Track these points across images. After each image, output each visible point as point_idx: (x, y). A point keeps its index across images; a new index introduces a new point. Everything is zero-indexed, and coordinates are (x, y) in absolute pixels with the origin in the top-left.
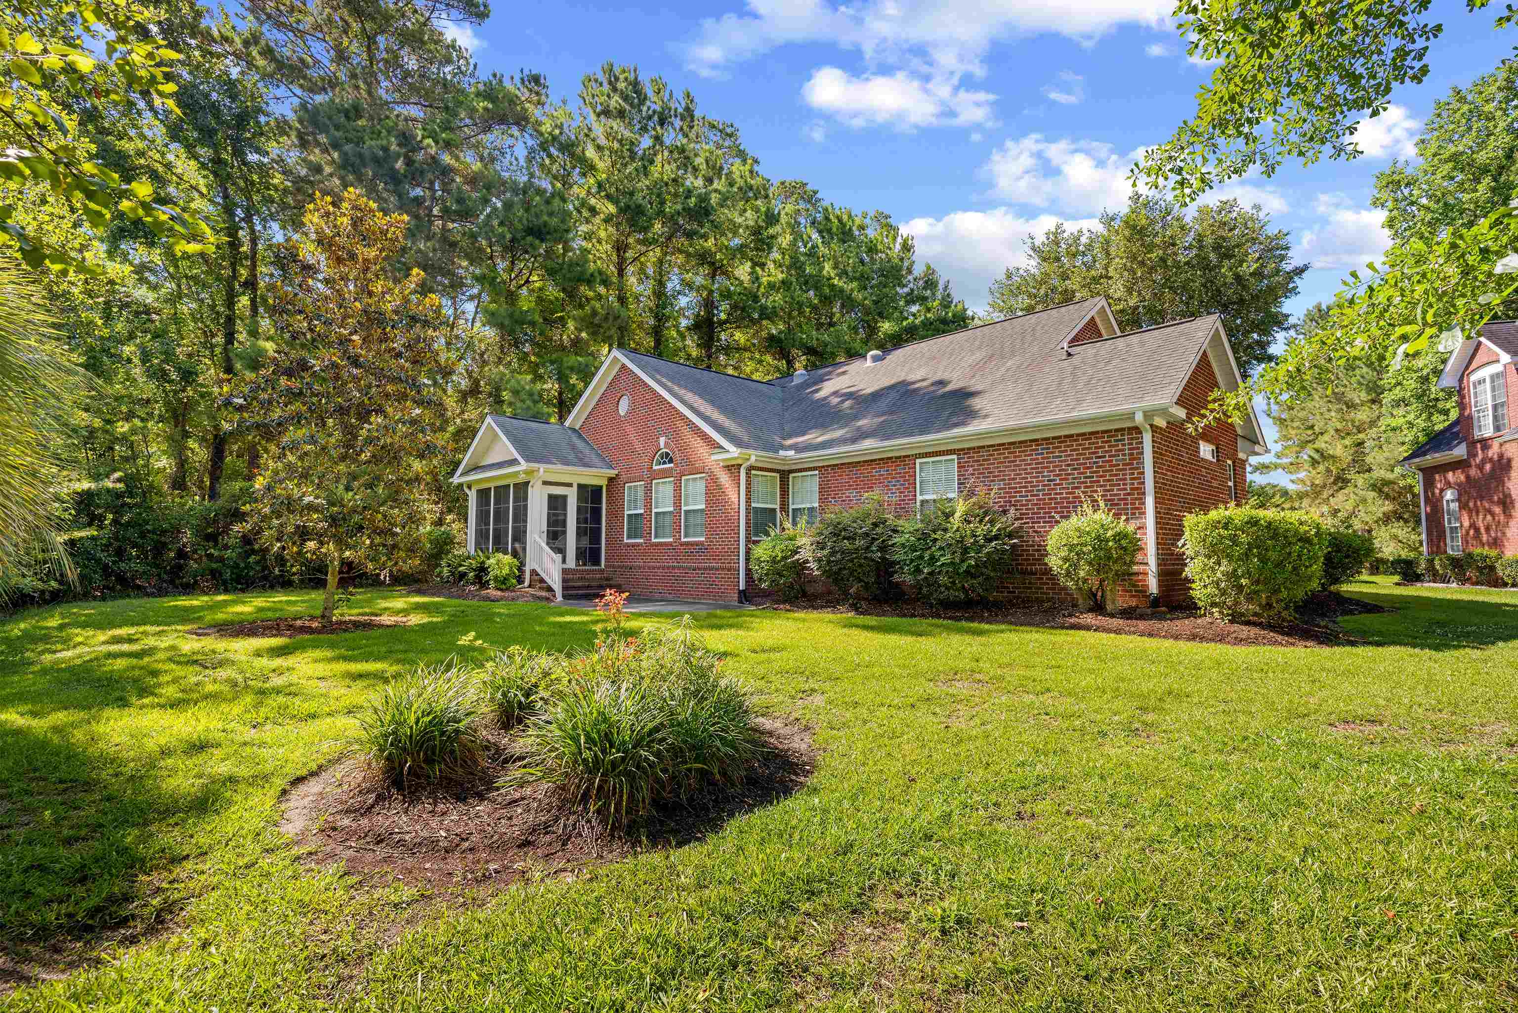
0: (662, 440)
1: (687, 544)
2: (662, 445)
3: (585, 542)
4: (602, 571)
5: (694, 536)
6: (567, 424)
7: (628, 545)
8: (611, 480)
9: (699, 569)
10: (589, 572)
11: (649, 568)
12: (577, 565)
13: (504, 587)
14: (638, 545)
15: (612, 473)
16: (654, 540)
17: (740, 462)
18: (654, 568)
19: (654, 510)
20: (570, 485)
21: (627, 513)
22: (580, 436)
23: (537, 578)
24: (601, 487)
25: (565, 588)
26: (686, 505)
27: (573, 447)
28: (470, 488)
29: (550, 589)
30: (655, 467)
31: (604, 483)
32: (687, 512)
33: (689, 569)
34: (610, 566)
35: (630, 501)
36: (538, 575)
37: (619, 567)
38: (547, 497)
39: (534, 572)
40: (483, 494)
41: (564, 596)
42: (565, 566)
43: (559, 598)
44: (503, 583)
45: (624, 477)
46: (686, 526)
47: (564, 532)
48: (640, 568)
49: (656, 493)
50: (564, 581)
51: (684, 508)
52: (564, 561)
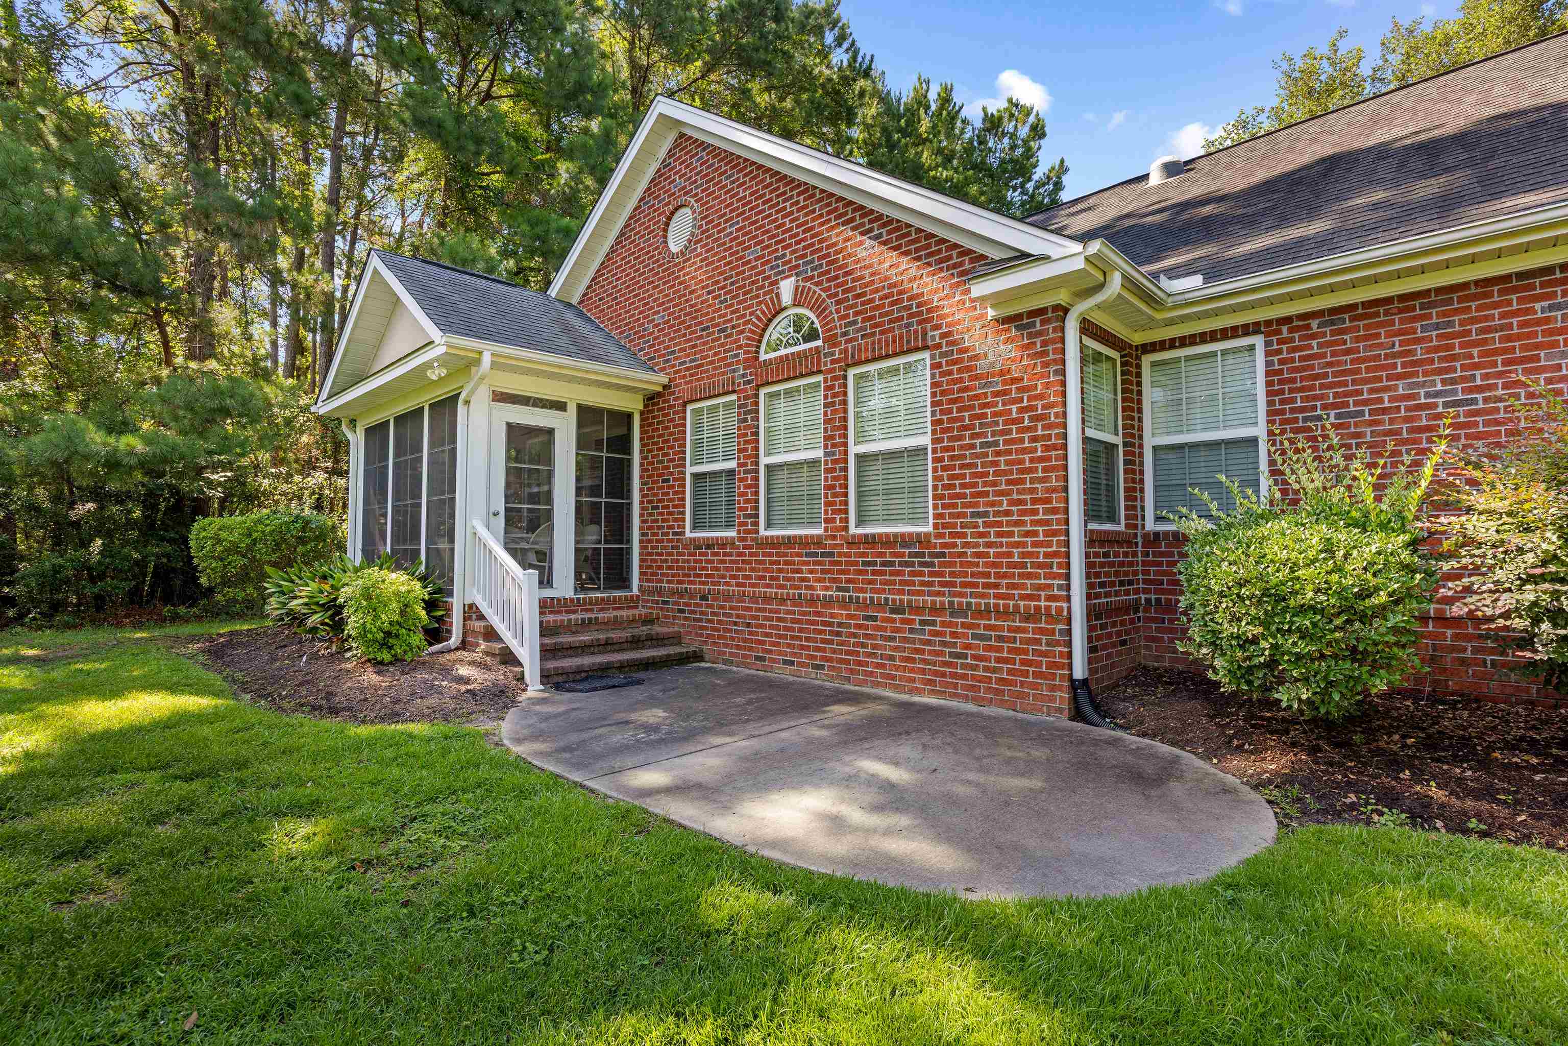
0: (787, 288)
1: (869, 541)
2: (787, 297)
3: (594, 536)
4: (632, 603)
5: (887, 521)
6: (553, 292)
7: (696, 544)
8: (651, 399)
9: (918, 610)
10: (604, 604)
11: (754, 599)
12: (580, 586)
13: (386, 656)
14: (723, 543)
15: (656, 380)
16: (763, 532)
17: (1062, 297)
18: (767, 599)
19: (764, 460)
20: (561, 406)
21: (690, 470)
22: (581, 315)
23: (478, 625)
24: (629, 416)
25: (547, 653)
26: (861, 437)
27: (567, 329)
28: (353, 422)
29: (508, 658)
30: (763, 357)
31: (633, 405)
32: (860, 458)
33: (880, 607)
34: (651, 592)
35: (698, 444)
36: (481, 617)
37: (672, 593)
38: (504, 427)
39: (472, 612)
40: (376, 432)
41: (545, 677)
42: (548, 593)
43: (534, 688)
44: (385, 645)
45: (683, 389)
46: (860, 495)
47: (549, 515)
48: (729, 597)
49: (768, 418)
50: (545, 630)
51: (854, 449)
52: (546, 581)
